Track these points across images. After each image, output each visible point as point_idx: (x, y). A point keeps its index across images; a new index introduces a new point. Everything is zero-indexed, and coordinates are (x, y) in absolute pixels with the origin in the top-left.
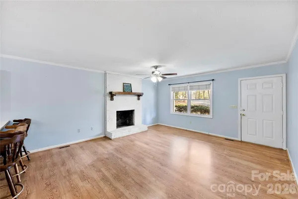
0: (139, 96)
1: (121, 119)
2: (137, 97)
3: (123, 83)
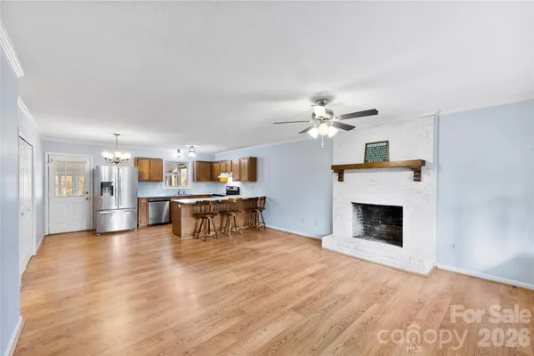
2: (409, 174)
3: (367, 144)
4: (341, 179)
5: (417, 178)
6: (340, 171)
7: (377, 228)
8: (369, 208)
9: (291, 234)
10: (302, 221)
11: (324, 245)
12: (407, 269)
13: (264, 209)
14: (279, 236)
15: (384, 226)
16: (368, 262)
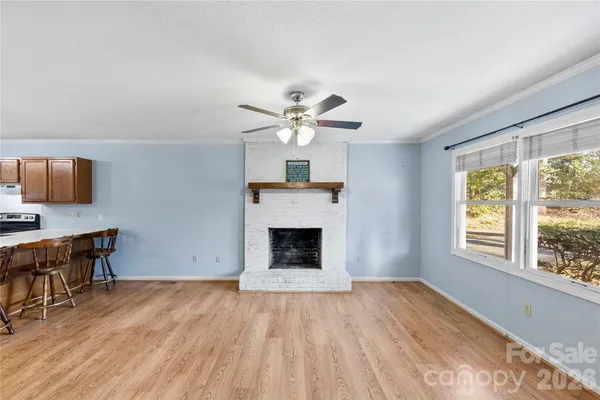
0: (334, 189)
1: (296, 247)
2: (328, 195)
3: (287, 161)
4: (256, 200)
5: (335, 200)
6: (256, 190)
7: (288, 254)
8: (281, 233)
9: (173, 283)
10: (195, 259)
11: (242, 287)
12: (336, 290)
13: (112, 250)
14: (157, 292)
15: (295, 250)
16: (299, 293)
